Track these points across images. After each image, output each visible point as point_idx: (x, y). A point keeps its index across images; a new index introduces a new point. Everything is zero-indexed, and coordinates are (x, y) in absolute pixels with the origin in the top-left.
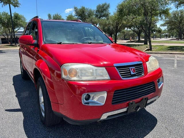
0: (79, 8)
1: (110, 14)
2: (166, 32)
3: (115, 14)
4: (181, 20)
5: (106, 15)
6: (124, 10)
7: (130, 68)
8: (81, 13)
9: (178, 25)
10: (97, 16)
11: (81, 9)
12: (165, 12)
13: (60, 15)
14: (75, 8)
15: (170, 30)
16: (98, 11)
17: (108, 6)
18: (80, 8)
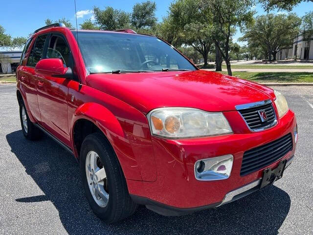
0: (103, 9)
1: (157, 20)
2: (246, 50)
3: (165, 20)
4: (270, 31)
5: (151, 23)
6: (182, 14)
7: (259, 111)
8: (106, 18)
9: (265, 38)
10: (134, 24)
11: (106, 12)
12: (248, 18)
13: (68, 22)
14: (95, 10)
15: (253, 46)
16: (136, 15)
17: (154, 7)
18: (105, 9)
